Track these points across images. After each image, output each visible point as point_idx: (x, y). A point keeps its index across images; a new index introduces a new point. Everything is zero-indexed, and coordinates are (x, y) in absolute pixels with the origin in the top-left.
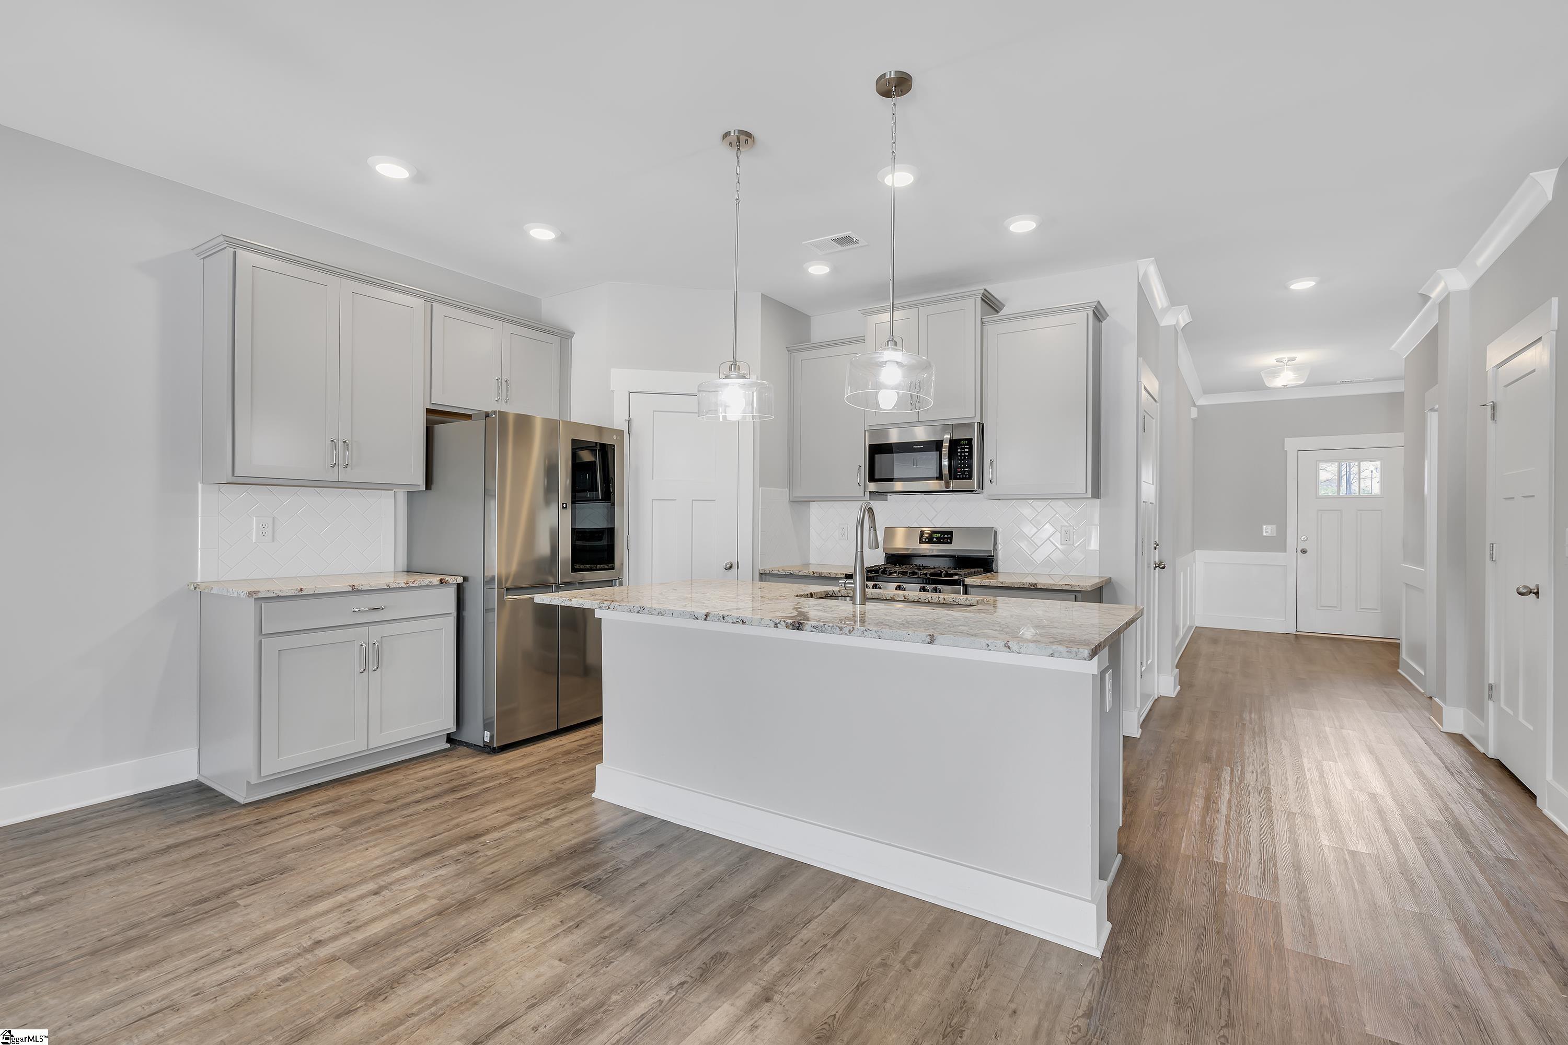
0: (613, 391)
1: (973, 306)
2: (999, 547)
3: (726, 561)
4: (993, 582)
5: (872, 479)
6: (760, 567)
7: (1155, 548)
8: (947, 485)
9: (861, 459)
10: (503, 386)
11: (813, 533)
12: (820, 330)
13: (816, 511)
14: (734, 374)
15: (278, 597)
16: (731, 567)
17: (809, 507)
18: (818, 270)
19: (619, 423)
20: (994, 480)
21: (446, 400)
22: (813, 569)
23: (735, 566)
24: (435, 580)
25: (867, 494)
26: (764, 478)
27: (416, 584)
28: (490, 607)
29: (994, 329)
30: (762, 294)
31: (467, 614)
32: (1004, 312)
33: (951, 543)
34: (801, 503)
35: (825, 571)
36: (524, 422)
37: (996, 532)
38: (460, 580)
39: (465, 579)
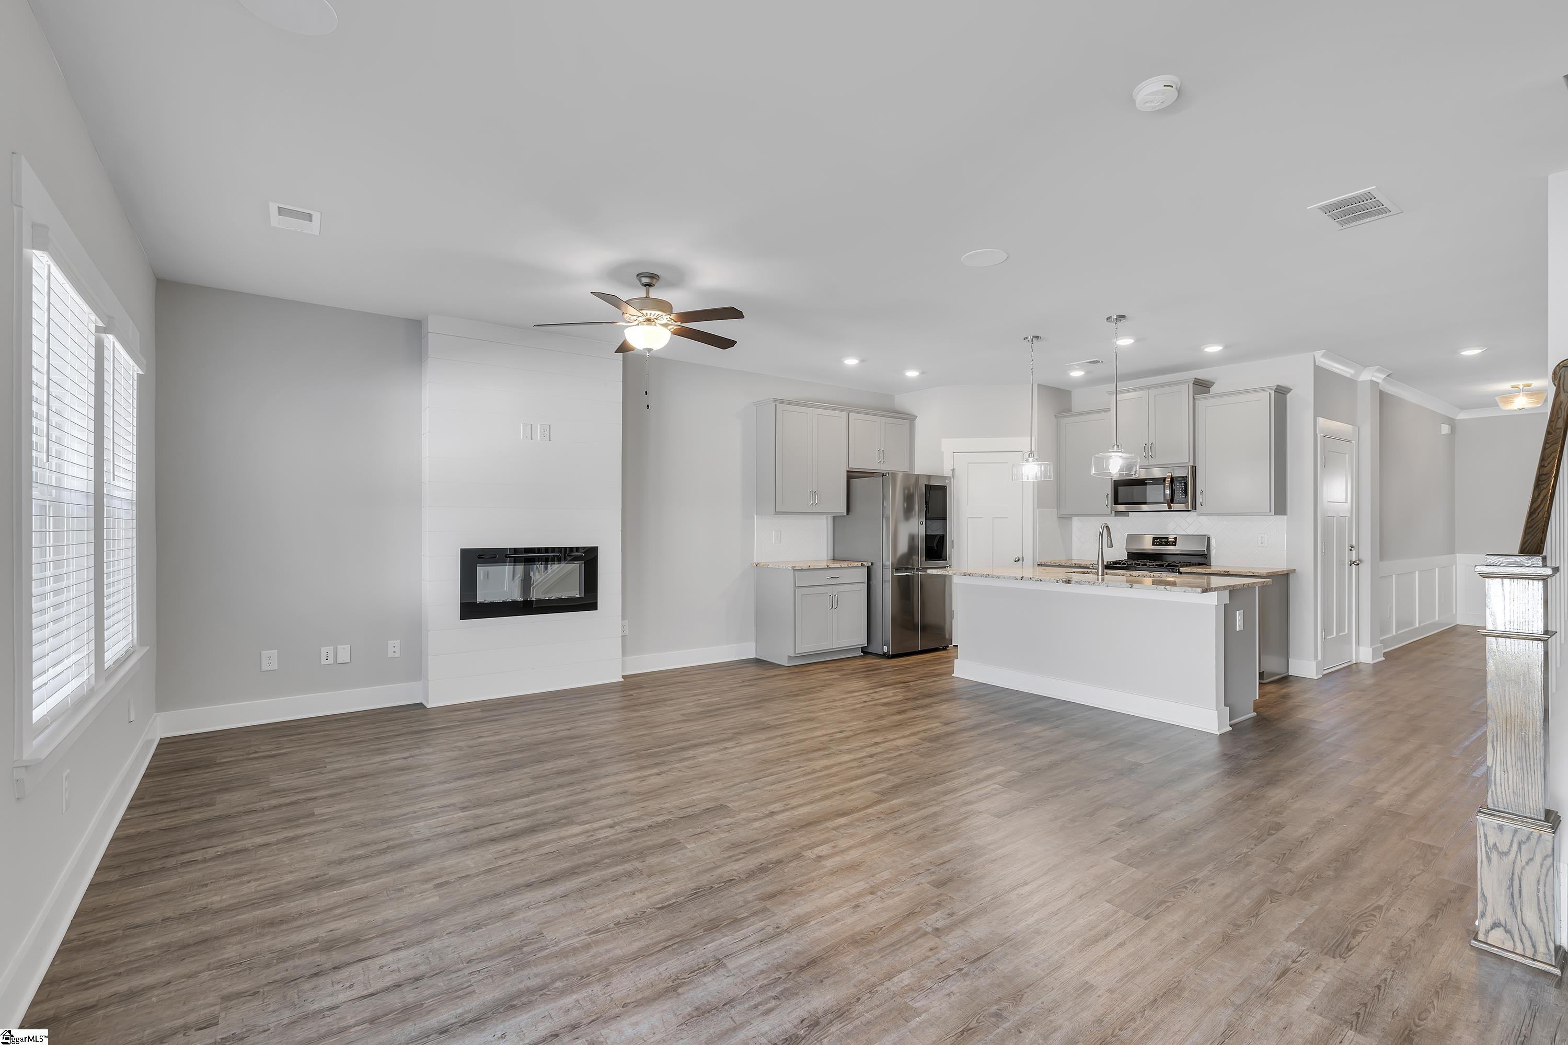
0: (943, 452)
1: (1186, 391)
2: (1212, 548)
3: (1015, 557)
4: (1208, 571)
5: (1116, 502)
6: (1038, 560)
7: (1351, 550)
8: (1170, 507)
9: (1109, 490)
10: (882, 454)
11: (1075, 539)
12: (1079, 401)
13: (1076, 523)
14: (1030, 460)
15: (802, 569)
16: (1019, 560)
17: (1071, 521)
18: (1077, 374)
19: (947, 472)
20: (1204, 504)
21: (858, 464)
22: (1074, 562)
23: (1021, 559)
24: (859, 564)
25: (1113, 512)
26: (1040, 502)
27: (852, 566)
28: (887, 579)
29: (1204, 403)
30: (1038, 384)
31: (873, 582)
32: (1213, 390)
33: (1175, 545)
34: (1065, 518)
35: (1083, 563)
36: (894, 475)
37: (1209, 538)
38: (870, 564)
39: (872, 564)
